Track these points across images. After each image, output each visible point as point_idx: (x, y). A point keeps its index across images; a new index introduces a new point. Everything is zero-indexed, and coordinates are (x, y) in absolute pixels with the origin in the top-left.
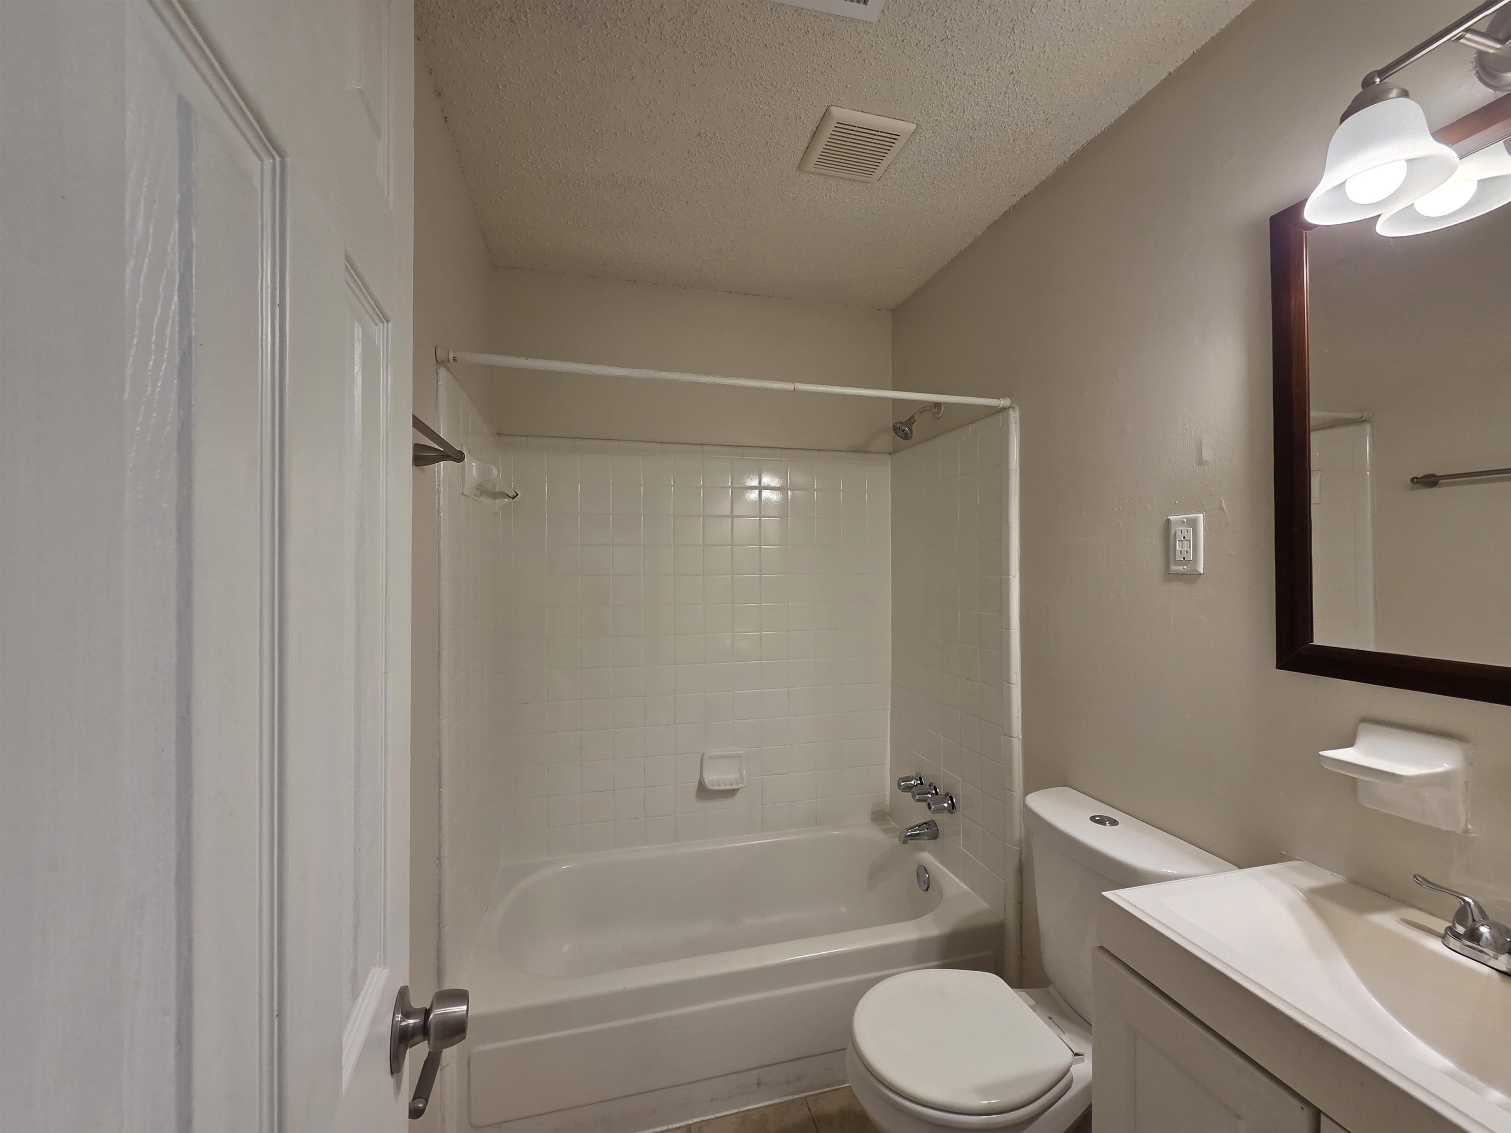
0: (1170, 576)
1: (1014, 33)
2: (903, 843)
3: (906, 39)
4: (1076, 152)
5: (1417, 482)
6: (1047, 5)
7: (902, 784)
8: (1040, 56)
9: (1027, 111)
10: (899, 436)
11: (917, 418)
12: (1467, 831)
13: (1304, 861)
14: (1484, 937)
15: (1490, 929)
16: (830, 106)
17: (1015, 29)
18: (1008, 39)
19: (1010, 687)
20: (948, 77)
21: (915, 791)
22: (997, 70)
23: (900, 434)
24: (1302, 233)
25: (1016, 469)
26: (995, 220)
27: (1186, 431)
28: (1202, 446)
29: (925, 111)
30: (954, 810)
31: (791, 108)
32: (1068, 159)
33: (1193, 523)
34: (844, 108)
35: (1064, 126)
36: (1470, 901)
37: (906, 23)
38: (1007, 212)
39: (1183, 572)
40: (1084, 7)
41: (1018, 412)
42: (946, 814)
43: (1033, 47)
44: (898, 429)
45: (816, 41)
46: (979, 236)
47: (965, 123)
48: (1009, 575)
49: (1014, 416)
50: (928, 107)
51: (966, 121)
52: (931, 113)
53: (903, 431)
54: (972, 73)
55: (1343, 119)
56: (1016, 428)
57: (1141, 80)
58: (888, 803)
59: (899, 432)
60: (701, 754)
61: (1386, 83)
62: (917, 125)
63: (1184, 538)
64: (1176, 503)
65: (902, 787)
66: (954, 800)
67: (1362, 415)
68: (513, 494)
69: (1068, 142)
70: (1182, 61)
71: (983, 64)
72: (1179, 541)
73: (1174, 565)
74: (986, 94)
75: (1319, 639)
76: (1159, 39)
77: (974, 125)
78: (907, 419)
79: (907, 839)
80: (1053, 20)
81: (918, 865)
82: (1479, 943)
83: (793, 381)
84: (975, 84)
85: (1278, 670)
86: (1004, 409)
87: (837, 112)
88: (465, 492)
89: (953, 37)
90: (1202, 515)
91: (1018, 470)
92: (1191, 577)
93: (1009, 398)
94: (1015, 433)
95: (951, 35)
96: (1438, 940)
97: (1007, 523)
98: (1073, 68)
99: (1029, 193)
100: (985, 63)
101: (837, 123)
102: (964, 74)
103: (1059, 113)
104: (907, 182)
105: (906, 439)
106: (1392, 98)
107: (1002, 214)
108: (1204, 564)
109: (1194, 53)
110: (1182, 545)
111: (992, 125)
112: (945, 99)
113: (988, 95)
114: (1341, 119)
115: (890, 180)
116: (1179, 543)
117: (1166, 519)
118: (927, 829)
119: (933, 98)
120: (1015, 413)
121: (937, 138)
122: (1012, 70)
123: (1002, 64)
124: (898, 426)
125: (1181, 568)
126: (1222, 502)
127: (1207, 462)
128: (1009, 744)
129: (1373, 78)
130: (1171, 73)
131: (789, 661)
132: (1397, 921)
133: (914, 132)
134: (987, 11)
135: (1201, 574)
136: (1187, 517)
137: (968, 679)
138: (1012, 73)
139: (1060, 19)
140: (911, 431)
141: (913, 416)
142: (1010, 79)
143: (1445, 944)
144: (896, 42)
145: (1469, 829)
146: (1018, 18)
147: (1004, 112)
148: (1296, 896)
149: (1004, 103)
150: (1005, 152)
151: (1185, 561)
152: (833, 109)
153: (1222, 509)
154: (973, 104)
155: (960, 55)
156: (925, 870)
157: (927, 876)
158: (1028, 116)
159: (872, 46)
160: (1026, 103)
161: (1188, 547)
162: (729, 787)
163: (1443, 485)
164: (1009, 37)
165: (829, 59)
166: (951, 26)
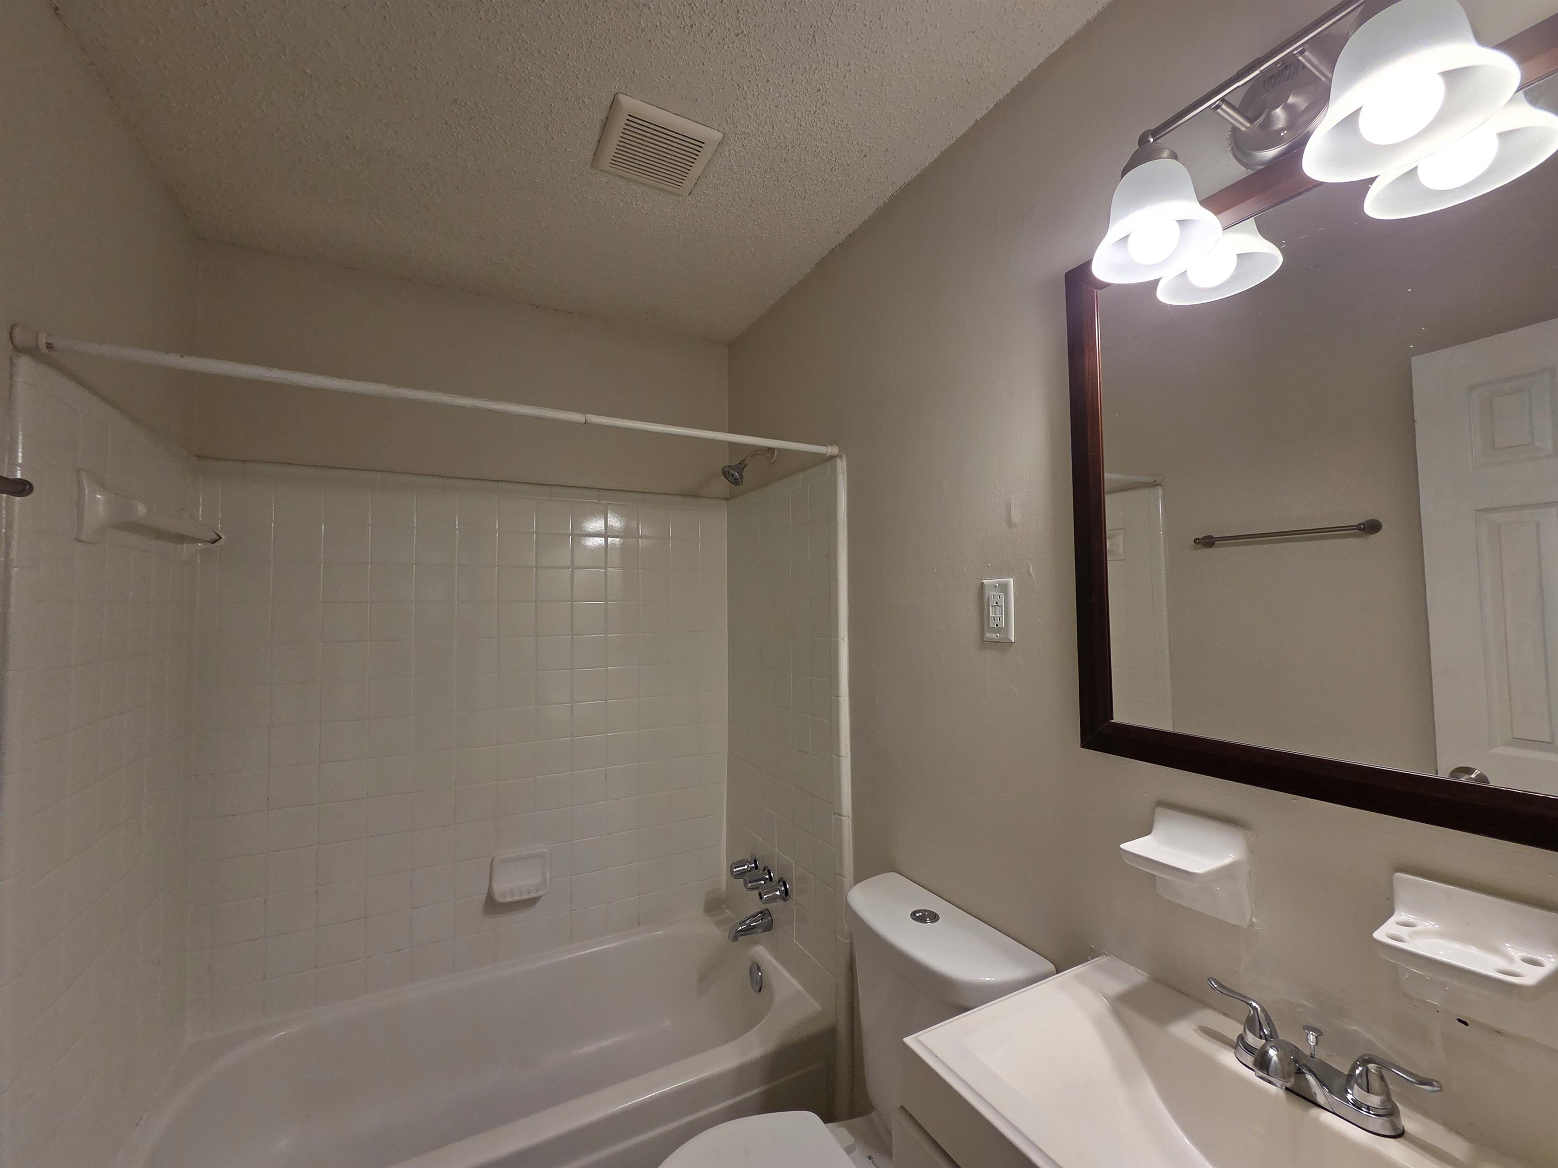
0: (986, 644)
1: (815, 41)
2: (733, 941)
3: (695, 25)
4: (895, 193)
5: (1199, 543)
6: (846, 15)
7: (734, 870)
8: (846, 75)
9: (840, 138)
10: (729, 481)
11: (749, 462)
12: (1251, 925)
13: (1112, 956)
14: (1273, 1062)
15: (1277, 1051)
16: (617, 93)
17: (816, 38)
18: (810, 48)
19: (839, 760)
20: (750, 81)
21: (746, 878)
22: (803, 83)
23: (730, 479)
24: (1093, 292)
25: (844, 522)
26: (823, 258)
27: (997, 491)
28: (1010, 508)
29: (730, 118)
30: (787, 897)
31: (569, 88)
32: (888, 199)
33: (1004, 588)
34: (634, 98)
35: (880, 162)
36: (1257, 1006)
37: (693, 5)
38: (833, 250)
39: (995, 639)
40: (885, 26)
41: (845, 462)
42: (780, 903)
43: (837, 64)
44: (727, 473)
45: (586, 5)
46: (808, 273)
47: (776, 142)
48: (837, 637)
49: (842, 465)
50: (733, 115)
51: (777, 138)
52: (737, 122)
53: (732, 476)
54: (776, 82)
55: (1124, 173)
56: (843, 479)
57: (951, 123)
58: (724, 888)
59: (729, 477)
60: (490, 859)
61: (1158, 143)
62: (724, 135)
63: (997, 603)
64: (988, 566)
65: (735, 874)
66: (788, 886)
67: (1155, 479)
68: (217, 537)
69: (886, 181)
70: (987, 109)
71: (787, 73)
72: (992, 606)
73: (988, 632)
74: (795, 110)
75: (1119, 717)
76: (963, 80)
77: (786, 145)
78: (738, 463)
79: (737, 936)
80: (855, 34)
81: (752, 962)
82: (1268, 1073)
83: (584, 412)
84: (781, 96)
85: (1083, 749)
86: (833, 457)
87: (628, 103)
88: (84, 538)
89: (749, 33)
90: (1012, 579)
91: (846, 523)
92: (1004, 645)
93: (837, 446)
94: (842, 484)
95: (746, 31)
96: (1230, 1051)
97: (836, 580)
98: (882, 96)
99: (853, 232)
100: (788, 72)
101: (629, 115)
102: (767, 82)
103: (873, 146)
104: (721, 200)
105: (736, 485)
106: (1164, 158)
107: (828, 252)
108: (1015, 632)
109: (997, 103)
110: (995, 611)
111: (806, 147)
112: (750, 107)
113: (796, 111)
114: (1122, 174)
115: (702, 195)
116: (992, 609)
117: (980, 582)
118: (762, 920)
119: (737, 104)
120: (842, 463)
121: (748, 153)
122: (819, 87)
123: (808, 76)
124: (727, 471)
125: (994, 635)
126: (1029, 567)
127: (1016, 524)
128: (839, 825)
129: (1147, 137)
130: (978, 121)
131: (606, 736)
132: (1195, 1030)
133: (721, 143)
134: (783, 9)
135: (1013, 643)
136: (999, 581)
137: (800, 751)
138: (819, 90)
139: (862, 36)
140: (742, 477)
141: (744, 460)
142: (818, 97)
143: (1237, 1056)
144: (684, 27)
145: (1254, 923)
146: (818, 25)
147: (816, 134)
148: (1100, 1005)
149: (815, 125)
150: (823, 182)
151: (998, 629)
152: (621, 97)
153: (1029, 574)
154: (782, 120)
155: (760, 57)
156: (758, 967)
157: (760, 974)
158: (841, 144)
159: (657, 26)
160: (838, 128)
161: (1001, 613)
162: (526, 897)
163: (1219, 546)
164: (811, 46)
165: (606, 32)
166: (744, 19)
